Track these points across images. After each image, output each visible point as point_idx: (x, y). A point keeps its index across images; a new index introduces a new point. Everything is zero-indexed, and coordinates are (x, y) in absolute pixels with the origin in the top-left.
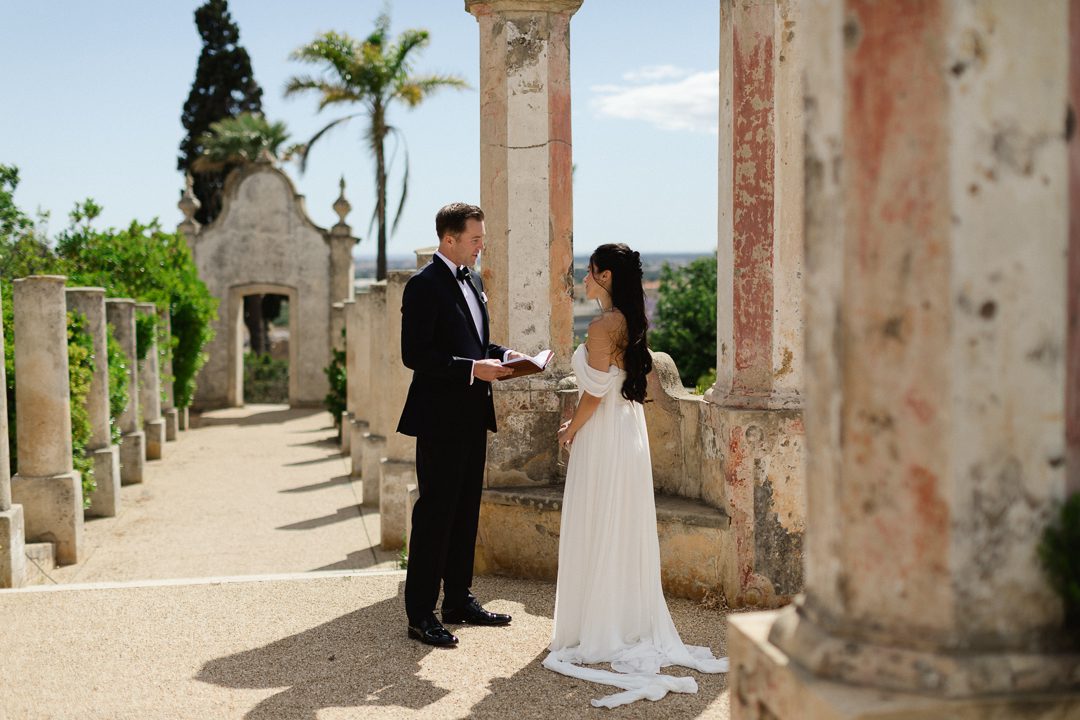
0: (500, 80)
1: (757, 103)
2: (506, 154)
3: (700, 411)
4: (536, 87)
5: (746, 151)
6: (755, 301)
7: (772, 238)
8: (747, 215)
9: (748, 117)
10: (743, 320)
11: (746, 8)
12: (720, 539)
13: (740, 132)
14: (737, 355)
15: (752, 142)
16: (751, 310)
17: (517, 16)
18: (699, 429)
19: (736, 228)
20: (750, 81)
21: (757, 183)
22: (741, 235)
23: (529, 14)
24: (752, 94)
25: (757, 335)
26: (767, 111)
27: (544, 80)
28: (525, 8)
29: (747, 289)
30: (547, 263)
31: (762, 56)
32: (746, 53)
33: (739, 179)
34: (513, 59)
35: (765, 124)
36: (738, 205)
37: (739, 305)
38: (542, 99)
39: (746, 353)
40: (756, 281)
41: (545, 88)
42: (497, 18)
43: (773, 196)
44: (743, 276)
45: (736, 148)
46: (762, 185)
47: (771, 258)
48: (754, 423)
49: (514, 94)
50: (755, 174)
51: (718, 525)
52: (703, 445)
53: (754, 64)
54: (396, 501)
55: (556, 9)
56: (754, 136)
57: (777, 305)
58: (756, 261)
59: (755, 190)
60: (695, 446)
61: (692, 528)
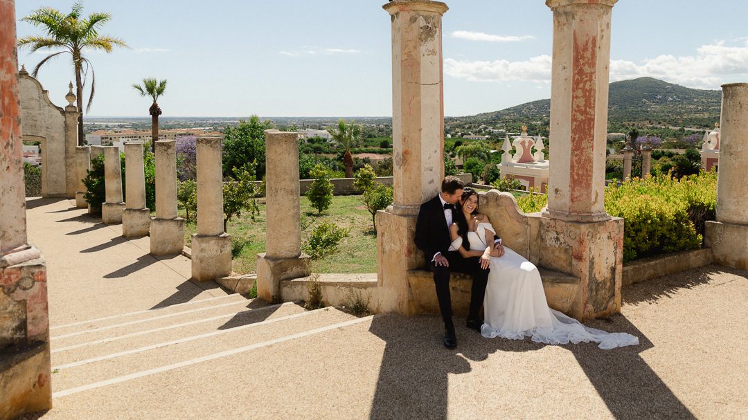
0: (415, 48)
1: (587, 69)
2: (420, 88)
3: (541, 222)
4: (433, 52)
5: (580, 93)
6: (582, 168)
7: (593, 137)
8: (580, 125)
9: (581, 76)
10: (576, 177)
11: (581, 21)
12: (573, 289)
13: (576, 83)
14: (572, 195)
15: (584, 90)
16: (580, 173)
17: (425, 14)
18: (540, 231)
19: (573, 131)
20: (583, 58)
21: (586, 109)
22: (575, 135)
24: (584, 64)
25: (583, 185)
26: (591, 74)
27: (437, 49)
28: (429, 10)
29: (579, 162)
30: (439, 146)
31: (590, 45)
32: (581, 43)
33: (575, 107)
34: (423, 37)
35: (591, 80)
36: (574, 119)
37: (574, 169)
38: (437, 59)
39: (577, 194)
40: (583, 158)
41: (438, 53)
42: (413, 14)
43: (594, 115)
44: (576, 156)
45: (574, 91)
46: (588, 110)
47: (592, 147)
48: (590, 230)
49: (423, 56)
50: (584, 105)
51: (573, 282)
52: (543, 239)
53: (585, 49)
56: (584, 86)
57: (594, 170)
58: (584, 148)
59: (584, 113)
60: (537, 240)
61: (556, 285)
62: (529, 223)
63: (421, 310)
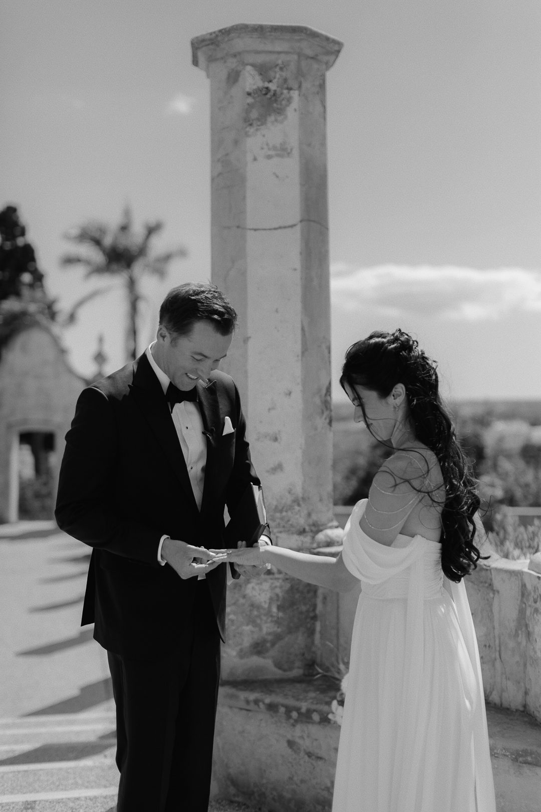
0: (236, 142)
2: (244, 237)
3: (524, 586)
4: (283, 151)
17: (260, 59)
18: (522, 612)
23: (273, 57)
27: (294, 141)
28: (269, 47)
30: (299, 380)
34: (254, 114)
38: (292, 166)
41: (296, 153)
42: (232, 63)
49: (255, 159)
52: (529, 635)
55: (309, 52)
60: (516, 635)
61: (526, 769)
62: (497, 584)
63: (232, 790)
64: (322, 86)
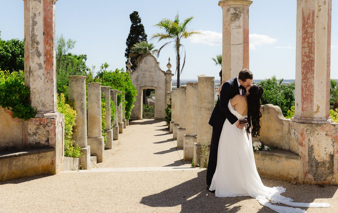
0: (229, 25)
1: (310, 30)
2: (230, 46)
3: (289, 123)
4: (239, 27)
5: (306, 45)
6: (308, 90)
7: (314, 71)
8: (306, 64)
9: (306, 35)
10: (304, 96)
11: (306, 2)
12: (297, 163)
13: (304, 39)
14: (302, 107)
15: (308, 43)
16: (307, 93)
17: (234, 6)
18: (289, 129)
19: (302, 68)
20: (307, 24)
21: (309, 54)
22: (304, 70)
23: (237, 6)
24: (308, 27)
25: (309, 101)
26: (312, 33)
27: (242, 25)
29: (306, 86)
31: (311, 16)
32: (306, 15)
33: (303, 53)
34: (233, 19)
35: (312, 37)
36: (303, 61)
37: (303, 91)
38: (241, 30)
39: (305, 106)
40: (308, 84)
41: (242, 27)
42: (228, 7)
43: (314, 58)
44: (304, 83)
45: (303, 44)
46: (311, 55)
47: (313, 77)
48: (308, 128)
49: (233, 29)
50: (308, 52)
51: (297, 159)
52: (290, 134)
53: (308, 18)
54: (188, 147)
55: (245, 4)
56: (309, 40)
57: (315, 91)
58: (309, 78)
59: (308, 57)
60: (288, 134)
61: (288, 159)
62: (284, 123)
64: (248, 11)
